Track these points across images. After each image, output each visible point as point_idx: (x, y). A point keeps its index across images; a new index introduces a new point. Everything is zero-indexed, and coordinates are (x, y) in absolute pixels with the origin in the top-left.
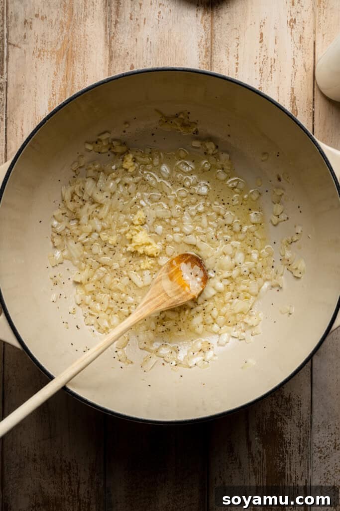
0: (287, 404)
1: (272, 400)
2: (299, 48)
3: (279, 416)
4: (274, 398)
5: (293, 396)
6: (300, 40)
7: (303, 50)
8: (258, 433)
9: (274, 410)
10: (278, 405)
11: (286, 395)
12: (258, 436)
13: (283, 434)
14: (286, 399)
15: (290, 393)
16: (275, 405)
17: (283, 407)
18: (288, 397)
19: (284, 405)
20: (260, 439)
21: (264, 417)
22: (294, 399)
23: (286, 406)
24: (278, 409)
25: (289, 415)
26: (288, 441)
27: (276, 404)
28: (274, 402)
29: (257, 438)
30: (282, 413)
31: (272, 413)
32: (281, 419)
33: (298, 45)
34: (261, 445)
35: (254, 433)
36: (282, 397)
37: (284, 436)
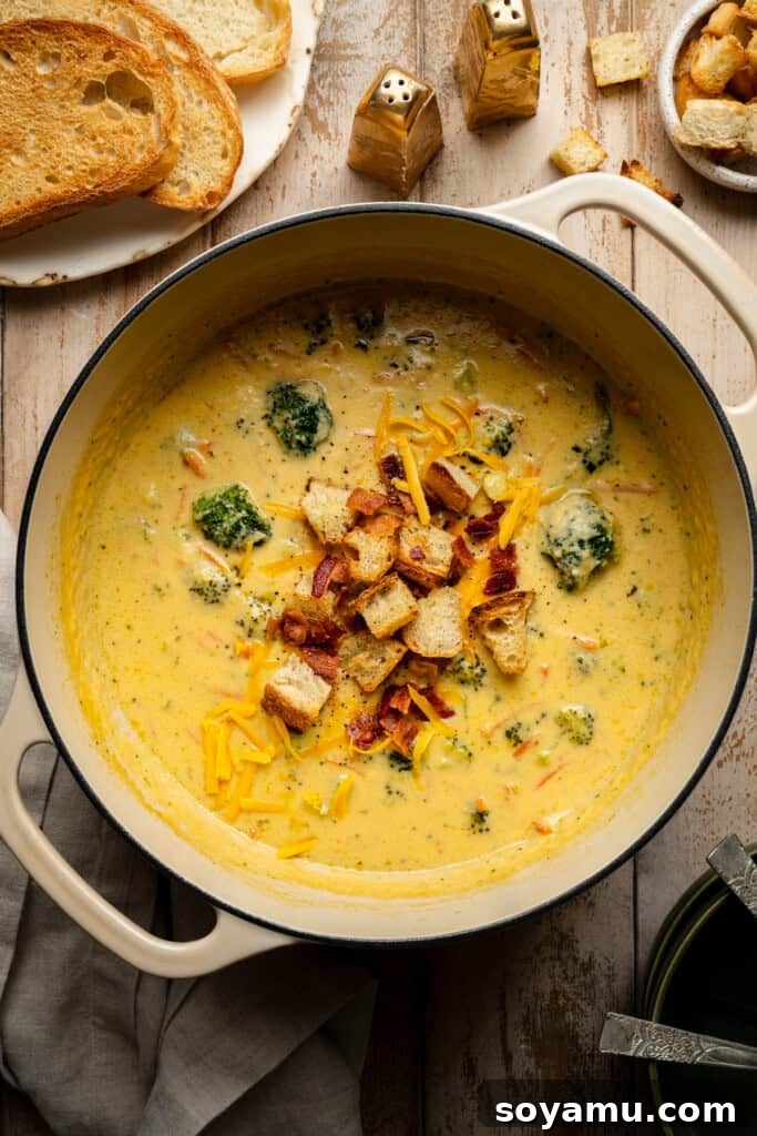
0: (585, 975)
1: (554, 967)
2: (600, 242)
3: (569, 999)
4: (558, 964)
5: (599, 959)
6: (604, 225)
7: (610, 248)
8: (527, 1035)
9: (557, 988)
10: (566, 978)
11: (583, 957)
12: (526, 1041)
13: (577, 1036)
14: (583, 964)
15: (592, 952)
16: (559, 976)
17: (577, 980)
18: (586, 959)
19: (579, 977)
20: (530, 1048)
21: (539, 1003)
22: (599, 965)
23: (582, 978)
24: (566, 986)
25: (590, 998)
26: (588, 1052)
27: (564, 976)
28: (558, 971)
29: (523, 1046)
30: (575, 993)
31: (555, 994)
32: (574, 1005)
33: (599, 237)
34: (533, 1060)
35: (518, 1036)
36: (575, 960)
37: (580, 1041)
